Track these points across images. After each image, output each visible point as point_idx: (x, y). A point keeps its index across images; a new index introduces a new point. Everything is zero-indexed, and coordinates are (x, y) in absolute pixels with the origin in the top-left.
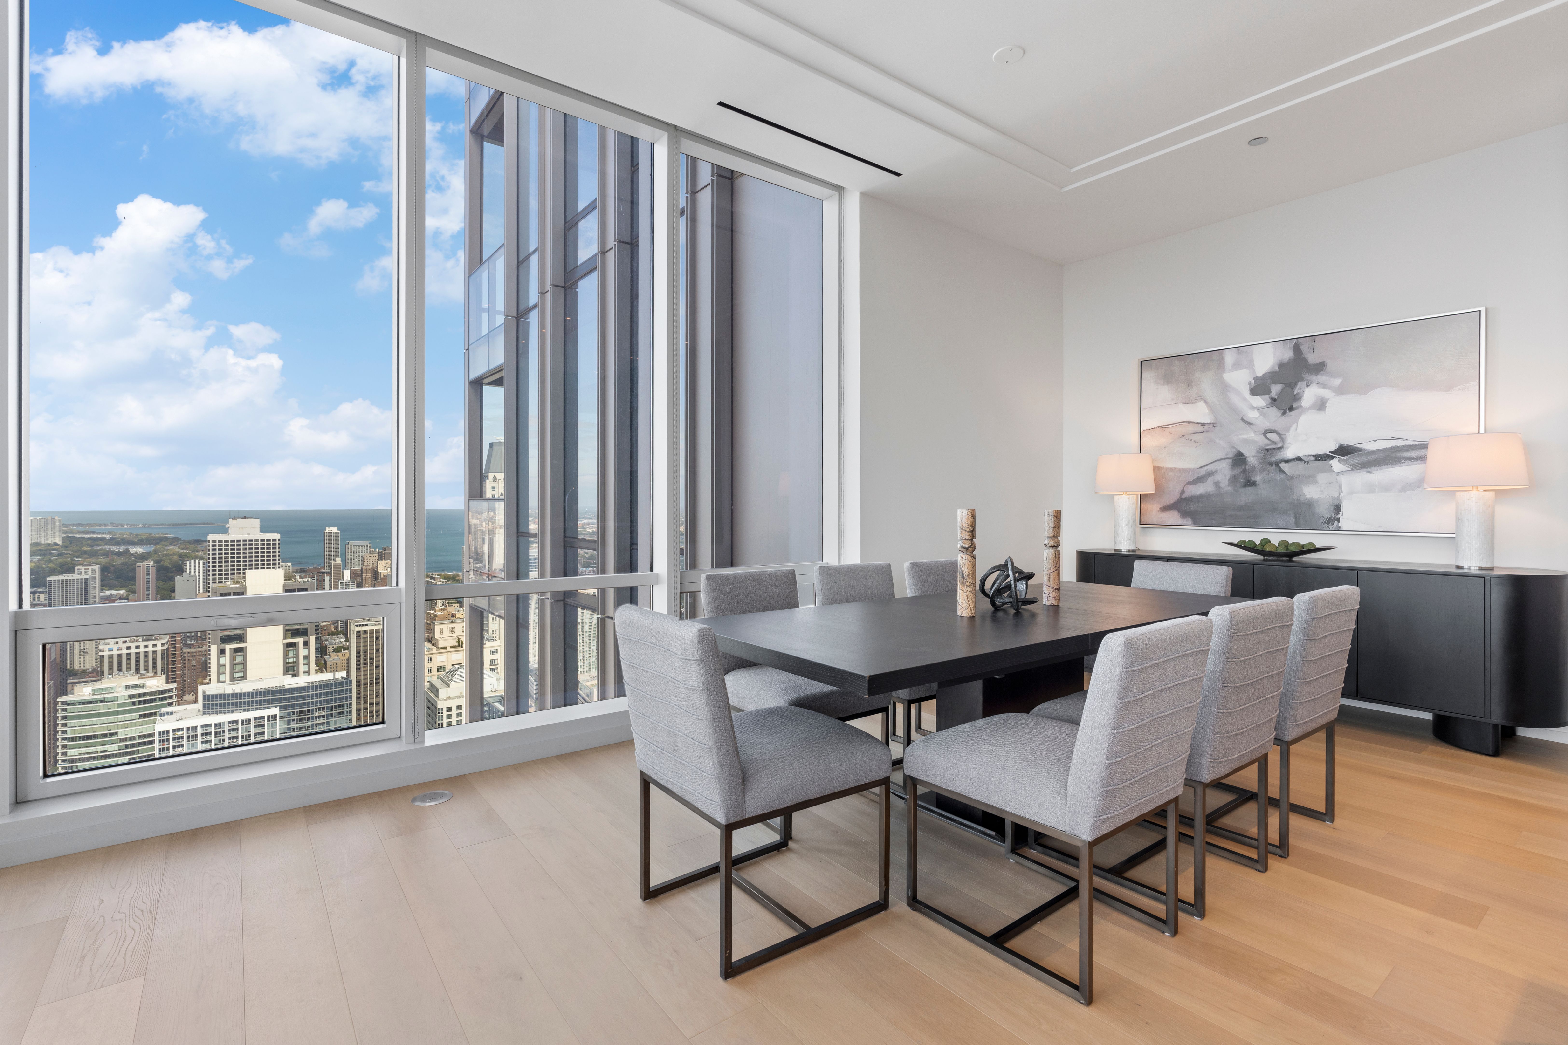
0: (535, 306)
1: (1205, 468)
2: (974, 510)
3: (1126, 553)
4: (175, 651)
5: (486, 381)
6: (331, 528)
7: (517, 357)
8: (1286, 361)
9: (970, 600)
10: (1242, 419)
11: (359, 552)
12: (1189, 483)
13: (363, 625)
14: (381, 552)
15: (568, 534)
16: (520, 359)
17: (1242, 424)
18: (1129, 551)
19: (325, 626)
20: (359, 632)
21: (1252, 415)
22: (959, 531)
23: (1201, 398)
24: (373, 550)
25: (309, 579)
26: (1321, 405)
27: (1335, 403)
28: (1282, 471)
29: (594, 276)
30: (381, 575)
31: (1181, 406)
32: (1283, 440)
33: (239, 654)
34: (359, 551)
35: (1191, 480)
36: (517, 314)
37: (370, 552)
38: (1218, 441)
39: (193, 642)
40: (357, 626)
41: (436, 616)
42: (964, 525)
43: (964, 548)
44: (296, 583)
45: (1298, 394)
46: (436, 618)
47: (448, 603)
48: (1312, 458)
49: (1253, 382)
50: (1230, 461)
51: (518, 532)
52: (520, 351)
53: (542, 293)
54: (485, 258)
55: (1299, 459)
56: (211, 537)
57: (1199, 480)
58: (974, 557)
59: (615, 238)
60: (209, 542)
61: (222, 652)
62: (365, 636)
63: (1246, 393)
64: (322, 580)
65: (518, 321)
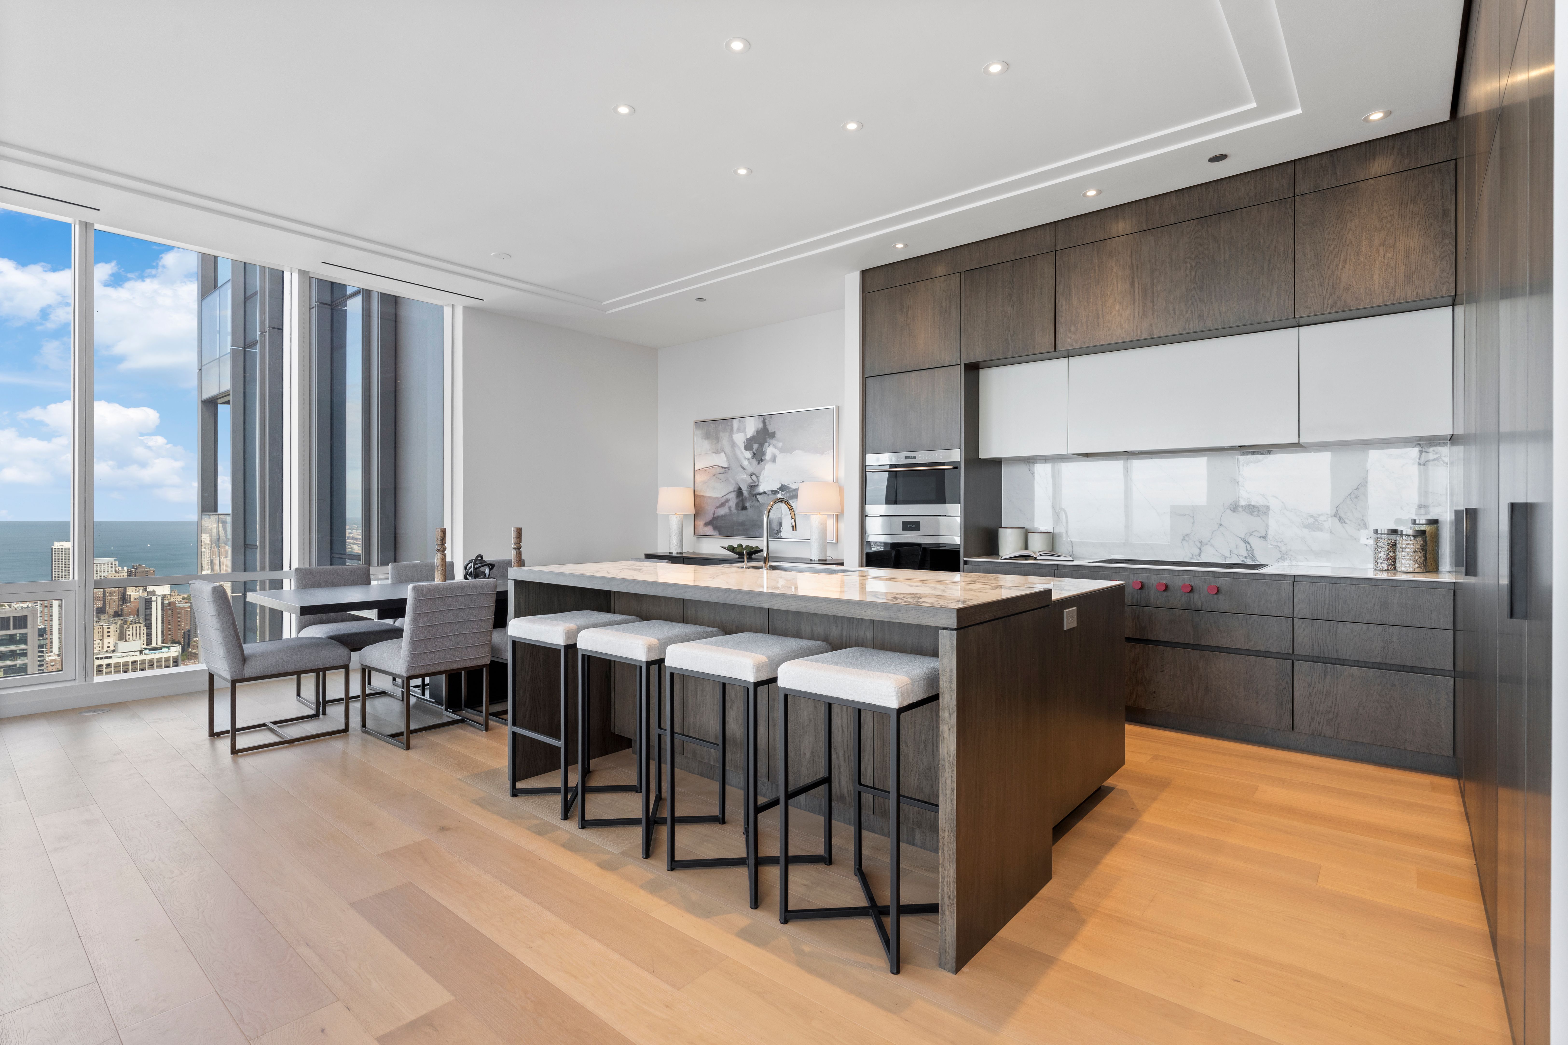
0: (258, 342)
1: (725, 497)
3: (675, 555)
5: (220, 401)
6: (62, 543)
7: (244, 384)
8: (759, 429)
10: (741, 466)
11: (100, 572)
12: (717, 507)
13: (106, 658)
14: (131, 571)
16: (246, 389)
17: (741, 469)
18: (677, 553)
19: (52, 661)
20: (100, 666)
21: (746, 463)
23: (723, 450)
24: (120, 568)
25: (30, 605)
26: (774, 459)
27: (780, 457)
28: (758, 501)
30: (130, 598)
31: (714, 454)
32: (758, 480)
34: (100, 569)
35: (718, 505)
36: (243, 346)
37: (116, 571)
38: (730, 479)
44: (10, 610)
45: (765, 451)
48: (770, 493)
49: (746, 441)
50: (736, 492)
51: (245, 544)
52: (248, 379)
53: (263, 331)
54: (219, 285)
55: (765, 493)
57: (722, 505)
63: (743, 448)
64: (49, 606)
65: (245, 351)
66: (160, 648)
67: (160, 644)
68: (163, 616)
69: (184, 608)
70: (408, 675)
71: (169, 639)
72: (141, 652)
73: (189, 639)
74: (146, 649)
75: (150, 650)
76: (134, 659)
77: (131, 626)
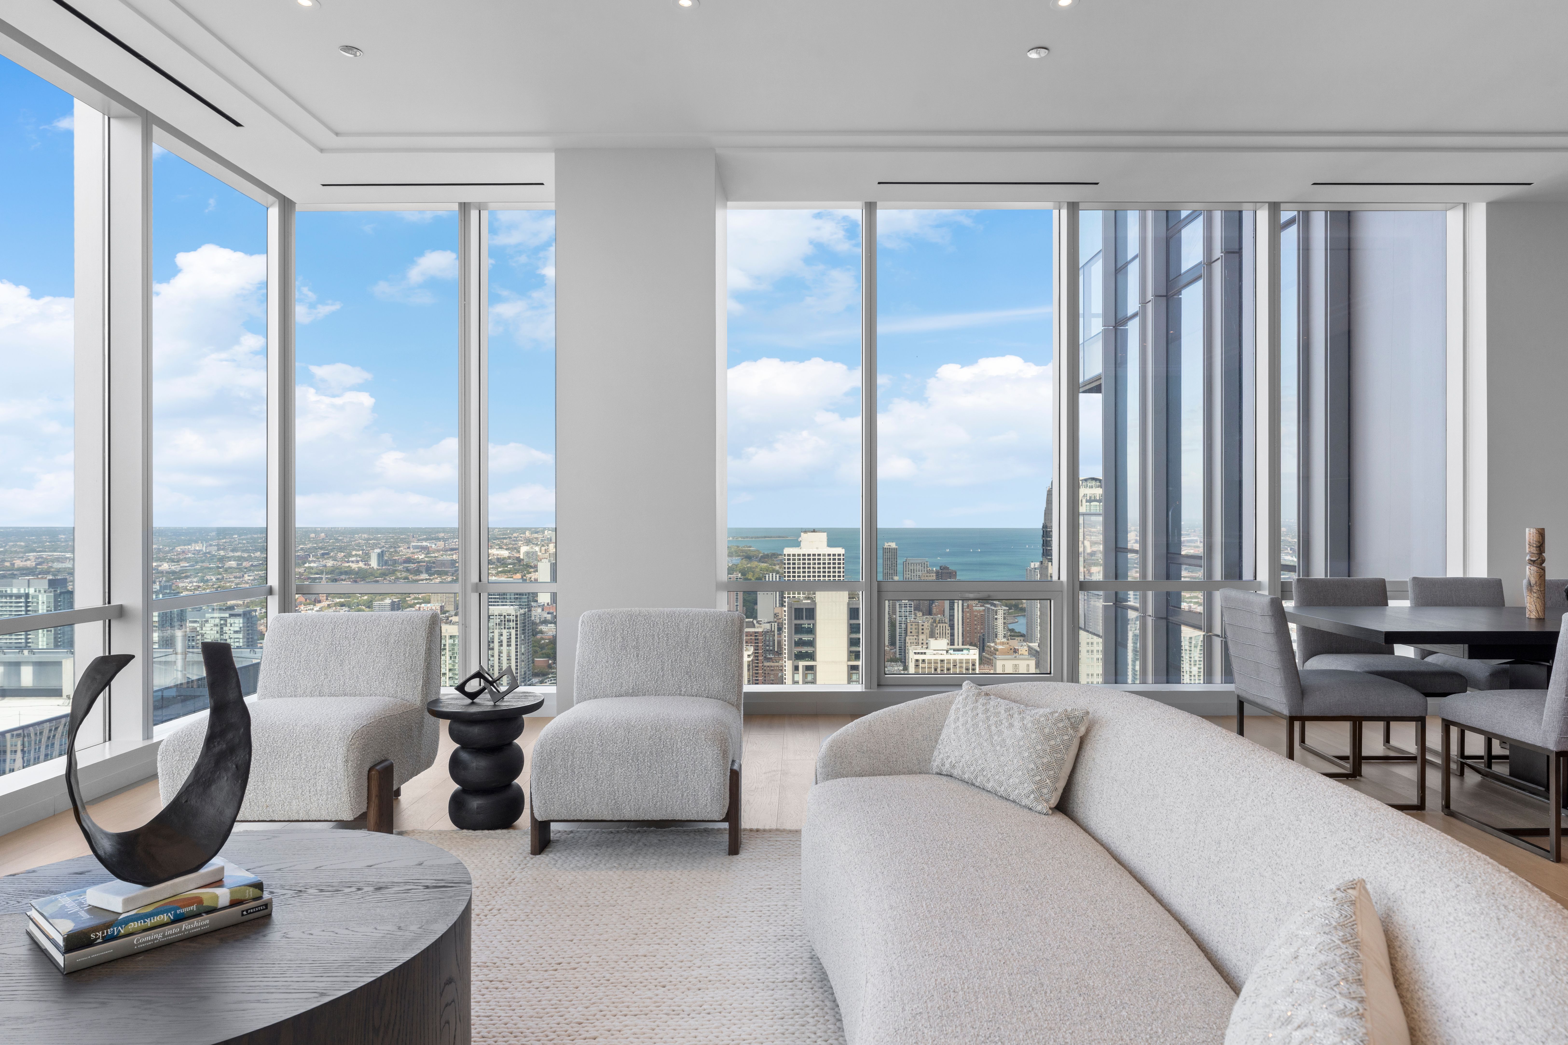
0: (1134, 316)
2: (1543, 529)
4: (758, 663)
6: (890, 544)
7: (1115, 367)
9: (1537, 605)
13: (922, 653)
14: (939, 572)
15: (1172, 550)
16: (1119, 369)
20: (917, 661)
22: (1527, 546)
29: (1199, 285)
33: (810, 672)
34: (918, 570)
36: (1116, 323)
39: (771, 656)
40: (915, 653)
41: (997, 650)
42: (1531, 541)
43: (1531, 561)
46: (997, 653)
47: (1010, 636)
51: (1116, 547)
52: (1119, 361)
53: (1144, 303)
54: (1083, 263)
56: (787, 551)
58: (1543, 569)
59: (1222, 249)
60: (785, 555)
61: (796, 668)
62: (923, 665)
65: (1116, 330)
66: (962, 650)
67: (961, 646)
68: (963, 617)
69: (980, 611)
70: (1560, 749)
71: (969, 641)
72: (947, 652)
73: (983, 643)
74: (951, 649)
75: (954, 650)
76: (942, 657)
77: (939, 625)
